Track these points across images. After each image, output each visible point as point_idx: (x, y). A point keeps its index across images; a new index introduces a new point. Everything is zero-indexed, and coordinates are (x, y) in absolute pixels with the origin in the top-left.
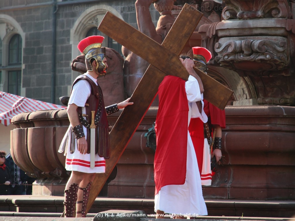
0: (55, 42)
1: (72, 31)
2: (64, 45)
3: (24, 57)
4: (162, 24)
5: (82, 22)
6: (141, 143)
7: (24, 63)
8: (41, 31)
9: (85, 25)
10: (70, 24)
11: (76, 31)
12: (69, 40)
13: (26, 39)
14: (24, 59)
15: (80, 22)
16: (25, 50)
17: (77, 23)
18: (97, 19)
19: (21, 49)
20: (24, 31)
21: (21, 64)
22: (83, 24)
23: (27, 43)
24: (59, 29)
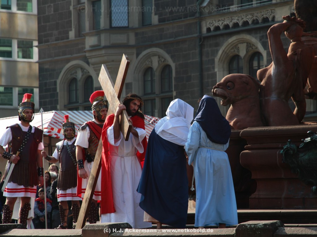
0: (202, 71)
1: (217, 60)
2: (210, 72)
3: (175, 85)
4: (292, 50)
5: (225, 50)
6: (278, 159)
7: (175, 90)
8: (189, 61)
9: (228, 53)
10: (215, 53)
11: (220, 59)
12: (214, 68)
13: (176, 69)
14: (174, 87)
15: (224, 51)
16: (176, 78)
17: (220, 52)
18: (238, 47)
19: (172, 78)
20: (174, 61)
21: (172, 91)
22: (226, 53)
23: (176, 72)
24: (204, 58)
